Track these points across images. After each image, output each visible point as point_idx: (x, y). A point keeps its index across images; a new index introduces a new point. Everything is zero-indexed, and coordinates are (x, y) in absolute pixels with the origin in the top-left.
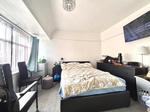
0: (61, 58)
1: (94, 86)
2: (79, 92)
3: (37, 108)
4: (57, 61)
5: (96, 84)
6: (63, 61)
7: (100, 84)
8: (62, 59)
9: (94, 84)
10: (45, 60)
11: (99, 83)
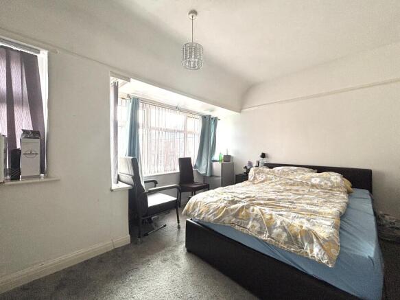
0: (260, 154)
1: (233, 220)
2: (203, 216)
3: (178, 222)
4: (252, 161)
5: (240, 217)
6: (265, 161)
7: (250, 222)
8: (263, 156)
9: (236, 215)
10: (230, 156)
11: (249, 219)
